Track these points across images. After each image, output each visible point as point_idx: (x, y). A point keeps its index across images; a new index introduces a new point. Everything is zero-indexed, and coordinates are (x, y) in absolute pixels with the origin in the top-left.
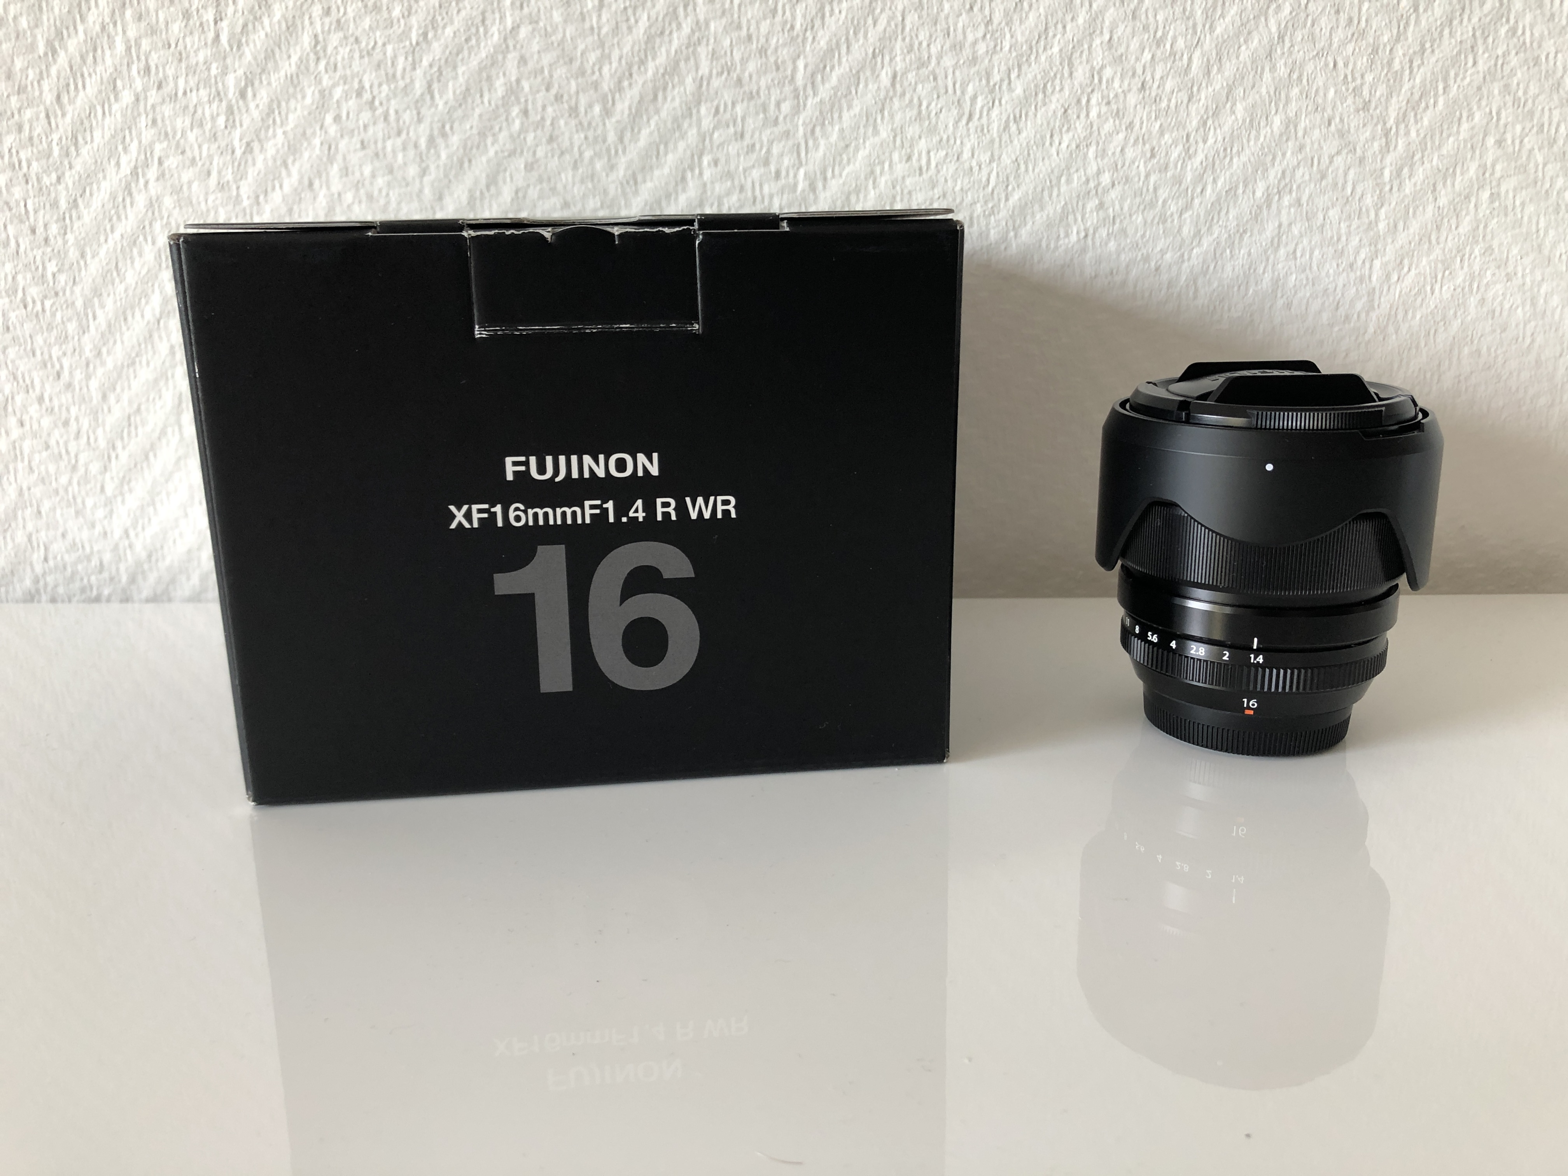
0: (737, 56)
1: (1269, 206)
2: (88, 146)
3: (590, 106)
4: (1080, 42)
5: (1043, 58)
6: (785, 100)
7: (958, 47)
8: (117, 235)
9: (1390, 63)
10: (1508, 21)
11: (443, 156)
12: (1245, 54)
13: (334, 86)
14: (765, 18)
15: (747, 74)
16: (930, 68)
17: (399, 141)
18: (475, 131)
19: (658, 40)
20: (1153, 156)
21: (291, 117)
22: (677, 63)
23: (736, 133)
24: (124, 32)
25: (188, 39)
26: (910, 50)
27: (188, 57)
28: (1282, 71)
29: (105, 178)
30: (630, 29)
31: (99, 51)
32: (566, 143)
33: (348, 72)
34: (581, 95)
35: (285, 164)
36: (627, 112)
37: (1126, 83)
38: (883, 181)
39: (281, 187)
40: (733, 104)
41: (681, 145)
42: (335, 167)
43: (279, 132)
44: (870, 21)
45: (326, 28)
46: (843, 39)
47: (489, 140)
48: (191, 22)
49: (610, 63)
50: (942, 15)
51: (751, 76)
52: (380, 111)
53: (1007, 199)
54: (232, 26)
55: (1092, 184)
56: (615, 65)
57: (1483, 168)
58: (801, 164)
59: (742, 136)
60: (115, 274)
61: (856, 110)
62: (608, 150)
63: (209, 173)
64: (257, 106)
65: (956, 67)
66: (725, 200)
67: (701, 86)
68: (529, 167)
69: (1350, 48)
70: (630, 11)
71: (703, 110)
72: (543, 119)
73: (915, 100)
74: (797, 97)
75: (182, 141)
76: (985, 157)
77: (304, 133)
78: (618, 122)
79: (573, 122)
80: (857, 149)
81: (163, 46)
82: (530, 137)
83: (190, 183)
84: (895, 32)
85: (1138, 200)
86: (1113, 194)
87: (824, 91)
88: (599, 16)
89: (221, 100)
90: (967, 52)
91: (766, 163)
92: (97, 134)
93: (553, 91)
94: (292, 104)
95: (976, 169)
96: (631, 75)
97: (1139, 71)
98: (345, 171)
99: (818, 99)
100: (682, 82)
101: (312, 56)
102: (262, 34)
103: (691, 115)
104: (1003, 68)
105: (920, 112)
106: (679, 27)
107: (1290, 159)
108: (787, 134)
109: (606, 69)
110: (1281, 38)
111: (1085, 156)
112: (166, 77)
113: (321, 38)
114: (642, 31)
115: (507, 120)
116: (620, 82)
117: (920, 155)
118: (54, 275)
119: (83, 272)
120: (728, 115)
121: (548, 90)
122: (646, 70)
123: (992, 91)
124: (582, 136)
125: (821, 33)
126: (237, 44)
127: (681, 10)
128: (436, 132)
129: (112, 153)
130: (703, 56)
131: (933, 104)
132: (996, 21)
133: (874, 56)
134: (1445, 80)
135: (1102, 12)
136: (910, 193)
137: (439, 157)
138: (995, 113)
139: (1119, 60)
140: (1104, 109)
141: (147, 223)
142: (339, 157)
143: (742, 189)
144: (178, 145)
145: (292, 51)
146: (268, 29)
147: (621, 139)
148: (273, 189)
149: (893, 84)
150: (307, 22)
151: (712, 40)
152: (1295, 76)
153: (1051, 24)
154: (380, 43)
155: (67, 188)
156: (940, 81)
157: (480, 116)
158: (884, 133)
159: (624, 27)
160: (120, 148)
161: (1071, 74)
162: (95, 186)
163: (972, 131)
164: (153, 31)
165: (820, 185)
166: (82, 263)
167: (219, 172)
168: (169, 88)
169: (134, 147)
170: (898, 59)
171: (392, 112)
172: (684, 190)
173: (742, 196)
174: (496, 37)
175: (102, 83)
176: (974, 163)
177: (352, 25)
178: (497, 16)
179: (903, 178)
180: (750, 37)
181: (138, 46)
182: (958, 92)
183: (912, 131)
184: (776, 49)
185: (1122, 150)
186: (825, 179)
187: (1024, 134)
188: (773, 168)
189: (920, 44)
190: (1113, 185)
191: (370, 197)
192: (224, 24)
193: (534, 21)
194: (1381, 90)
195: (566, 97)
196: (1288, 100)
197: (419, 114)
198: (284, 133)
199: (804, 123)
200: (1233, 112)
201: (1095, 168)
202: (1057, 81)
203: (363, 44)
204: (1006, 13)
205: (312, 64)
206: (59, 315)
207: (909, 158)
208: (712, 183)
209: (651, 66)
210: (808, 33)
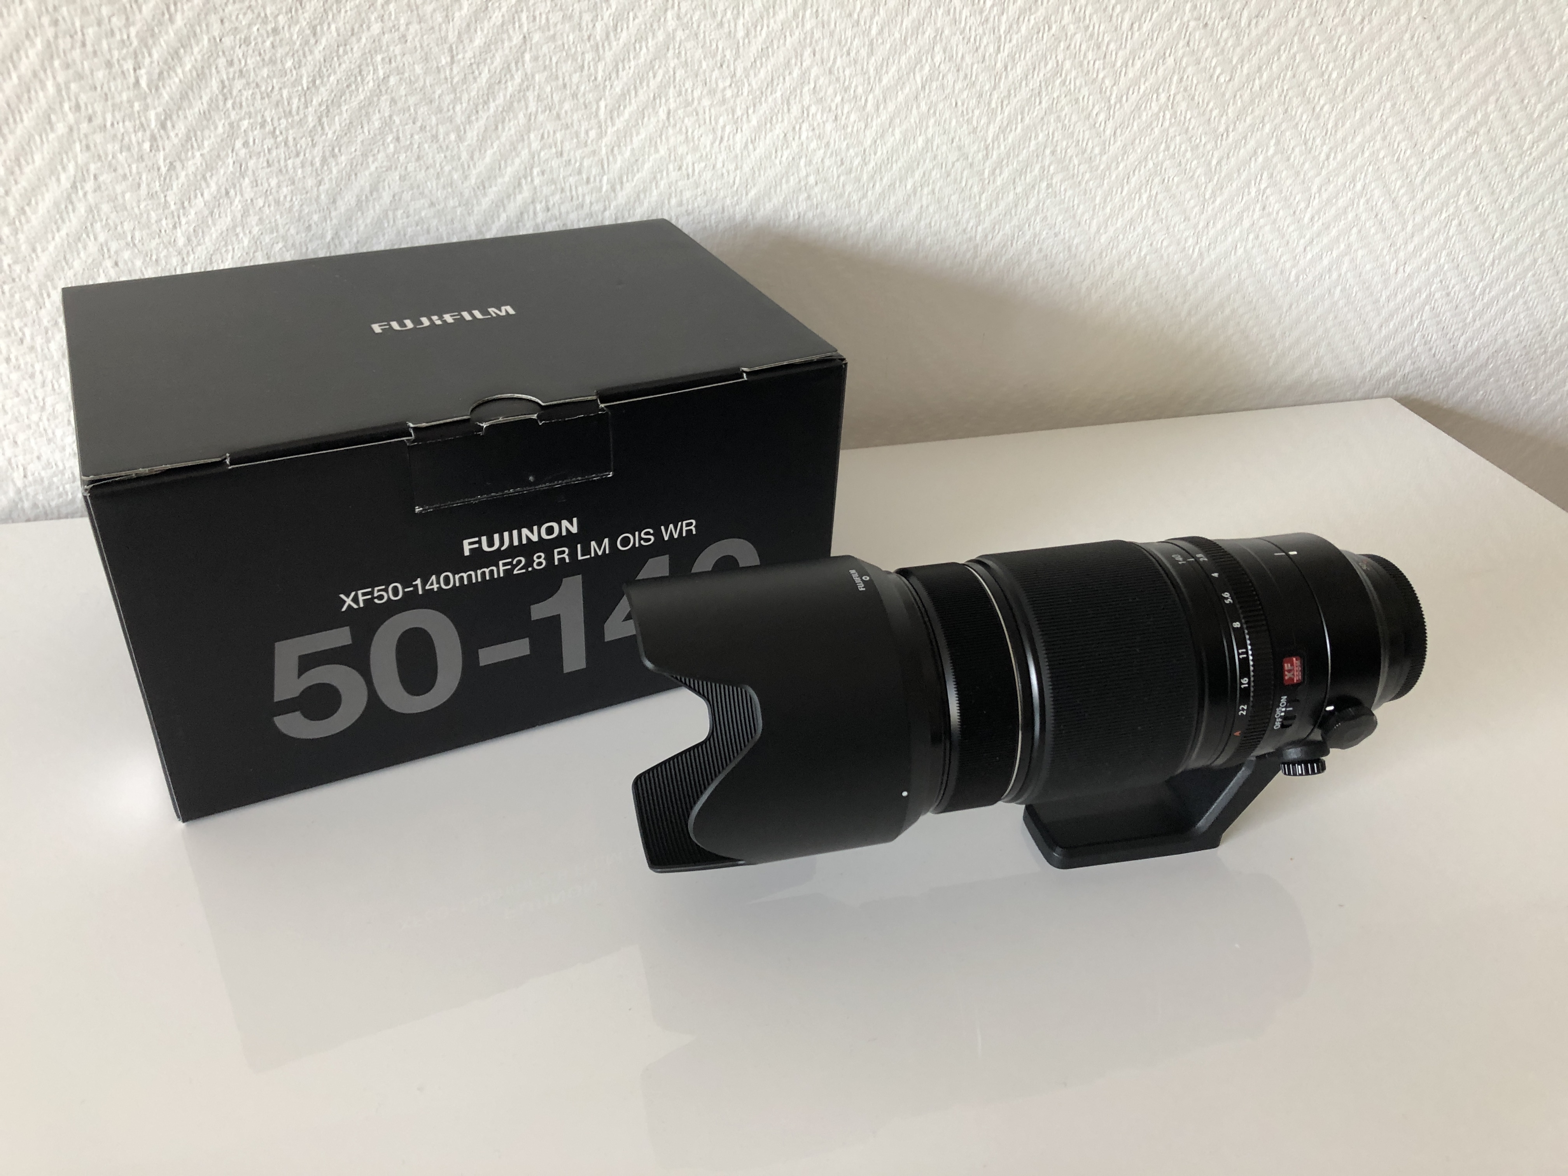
0: (556, 98)
1: (915, 194)
2: (31, 167)
3: (447, 134)
4: (795, 89)
5: (770, 99)
6: (591, 129)
7: (712, 92)
8: (63, 233)
9: (989, 103)
10: (1061, 75)
11: (335, 171)
12: (901, 97)
13: (240, 120)
14: (575, 72)
15: (563, 111)
16: (694, 107)
17: (298, 161)
18: (358, 153)
19: (497, 87)
20: (842, 164)
21: (206, 143)
22: (512, 103)
23: (557, 153)
24: (54, 78)
25: (112, 84)
26: (680, 94)
27: (113, 98)
28: (924, 108)
29: (47, 190)
30: (475, 79)
31: (33, 92)
32: (431, 161)
33: (252, 109)
34: (440, 126)
35: (204, 177)
36: (475, 138)
37: (825, 115)
38: (663, 184)
39: (202, 195)
40: (554, 132)
41: (517, 161)
42: (247, 179)
43: (198, 154)
44: (651, 74)
45: (231, 76)
46: (632, 87)
47: (371, 159)
48: (114, 70)
49: (461, 103)
50: (701, 71)
51: (566, 112)
52: (280, 139)
53: (747, 194)
54: (149, 73)
55: (803, 183)
56: (464, 105)
57: (1043, 168)
58: (604, 173)
59: (561, 154)
60: (64, 263)
61: (643, 135)
62: (462, 165)
63: (139, 185)
64: (177, 135)
65: (711, 106)
66: (551, 198)
67: (530, 119)
68: (402, 178)
69: (965, 93)
70: (474, 66)
71: (532, 136)
72: (411, 143)
73: (684, 130)
74: (600, 127)
75: (114, 161)
76: (732, 167)
77: (219, 156)
78: (469, 145)
79: (435, 146)
80: (643, 163)
81: (91, 89)
82: (402, 157)
83: (123, 194)
84: (669, 82)
85: (832, 193)
86: (817, 190)
87: (620, 123)
88: (451, 69)
89: (145, 130)
90: (719, 95)
91: (580, 172)
92: (38, 157)
93: (419, 124)
94: (207, 133)
95: (726, 174)
96: (477, 112)
97: (834, 108)
98: (255, 183)
99: (615, 128)
100: (516, 117)
101: (220, 97)
102: (177, 80)
103: (523, 140)
104: (744, 106)
105: (687, 137)
106: (512, 77)
107: (929, 164)
108: (594, 152)
109: (458, 108)
110: (923, 87)
111: (799, 164)
112: (95, 112)
113: (227, 83)
114: (484, 81)
115: (383, 144)
116: (469, 117)
117: (687, 165)
118: (9, 266)
119: (36, 263)
120: (551, 140)
121: (414, 123)
122: (489, 108)
123: (736, 122)
124: (443, 155)
125: (616, 83)
126: (155, 86)
127: (513, 65)
128: (328, 154)
129: (53, 172)
130: (531, 98)
131: (696, 132)
132: (738, 75)
133: (654, 99)
134: (1022, 113)
135: (809, 69)
136: (681, 191)
137: (331, 172)
138: (739, 135)
139: (820, 101)
140: (811, 134)
141: (89, 225)
142: (250, 173)
143: (563, 190)
144: (110, 165)
145: (203, 93)
146: (181, 76)
147: (472, 158)
148: (196, 197)
149: (668, 118)
150: (214, 70)
151: (537, 87)
152: (932, 111)
153: (775, 77)
154: (276, 88)
155: (15, 200)
156: (701, 116)
157: (362, 142)
158: (663, 151)
159: (471, 77)
160: (59, 168)
161: (789, 110)
162: (39, 197)
163: (723, 149)
164: (80, 77)
165: (618, 187)
166: (34, 256)
167: (148, 185)
168: (98, 121)
169: (71, 167)
170: (671, 100)
171: (290, 139)
172: (520, 192)
173: (563, 195)
174: (371, 84)
175: (38, 116)
176: (724, 171)
177: (252, 74)
178: (371, 68)
179: (677, 181)
180: (565, 86)
181: (68, 88)
182: (713, 122)
183: (682, 150)
184: (584, 94)
185: (822, 160)
186: (622, 183)
187: (758, 151)
188: (585, 177)
189: (686, 90)
190: (816, 183)
191: (277, 202)
192: (143, 72)
193: (400, 72)
194: (984, 120)
195: (428, 128)
196: (927, 127)
197: (312, 141)
198: (202, 155)
199: (606, 145)
200: (893, 135)
201: (804, 173)
202: (780, 115)
203: (263, 88)
204: (745, 69)
205: (221, 103)
206: (17, 296)
207: (680, 168)
208: (541, 187)
209: (492, 105)
210: (607, 83)
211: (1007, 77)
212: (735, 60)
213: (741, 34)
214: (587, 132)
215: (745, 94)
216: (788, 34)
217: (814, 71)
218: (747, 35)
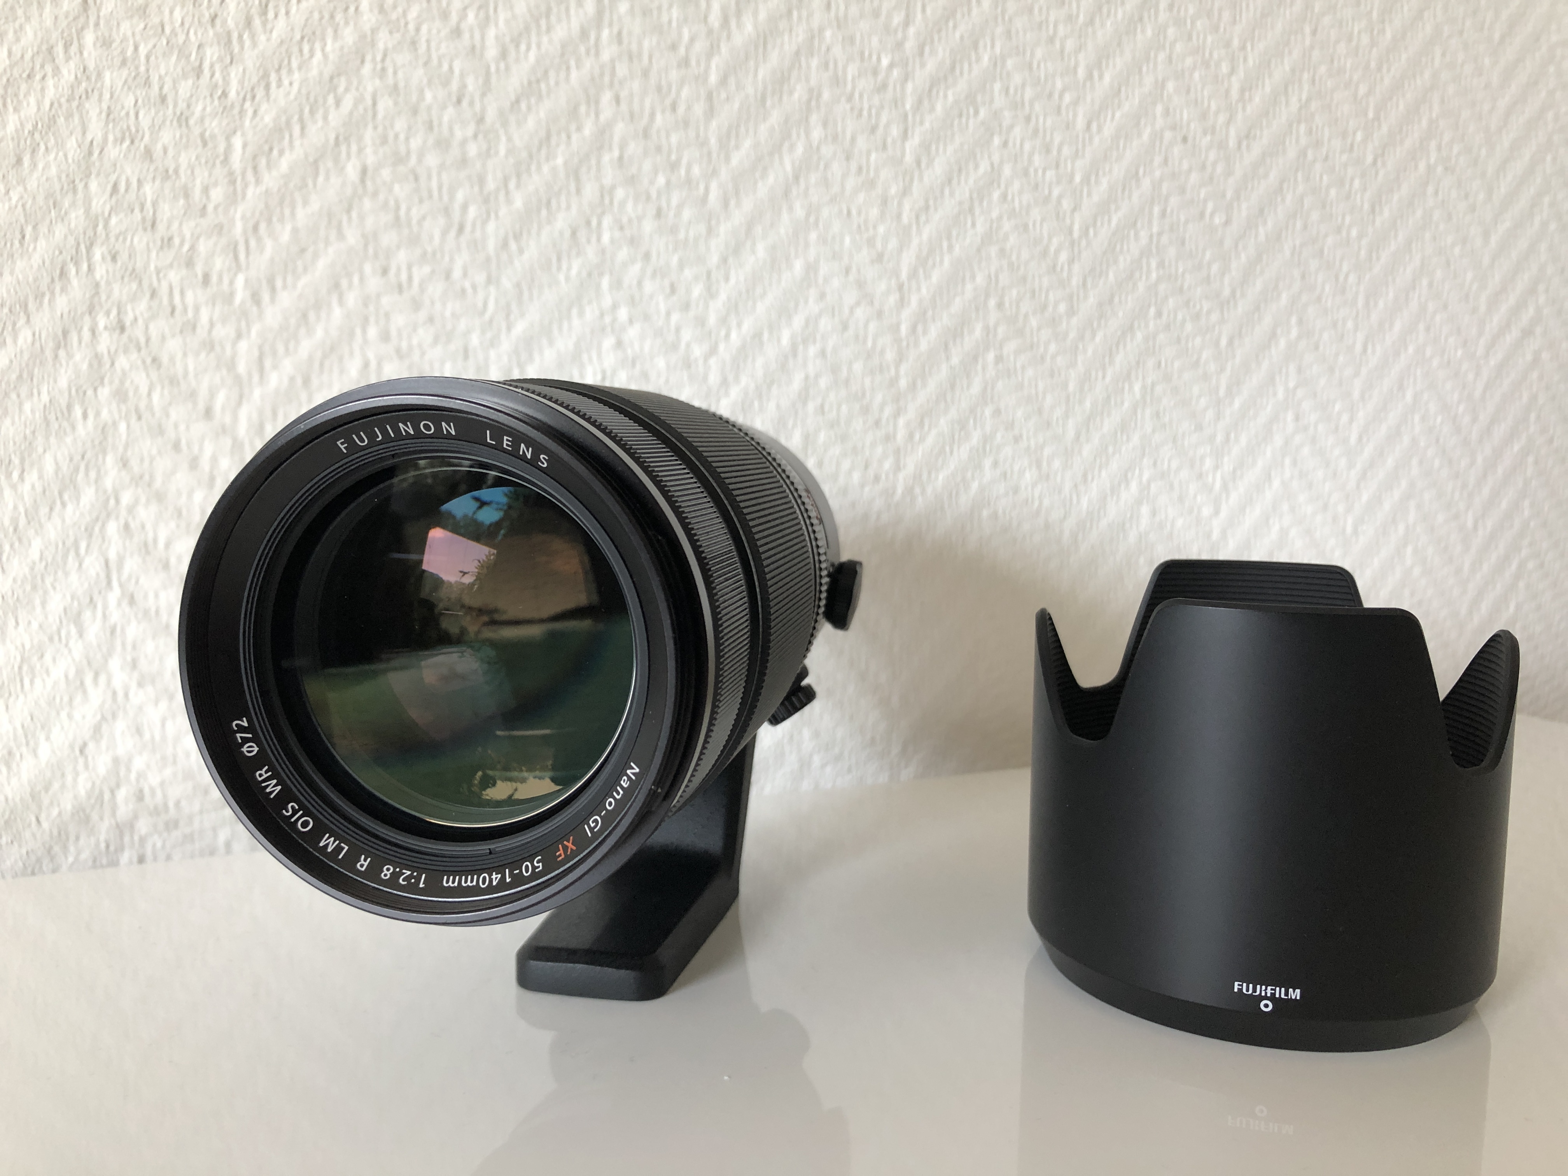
211: (921, 179)
212: (484, 95)
213: (491, 52)
214: (206, 190)
215: (502, 151)
216: (573, 63)
217: (620, 129)
218: (503, 54)
